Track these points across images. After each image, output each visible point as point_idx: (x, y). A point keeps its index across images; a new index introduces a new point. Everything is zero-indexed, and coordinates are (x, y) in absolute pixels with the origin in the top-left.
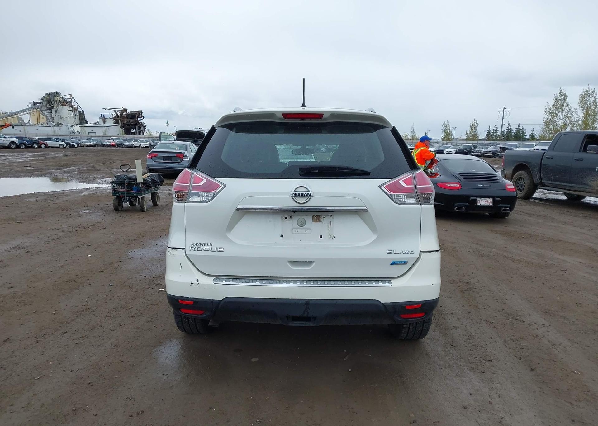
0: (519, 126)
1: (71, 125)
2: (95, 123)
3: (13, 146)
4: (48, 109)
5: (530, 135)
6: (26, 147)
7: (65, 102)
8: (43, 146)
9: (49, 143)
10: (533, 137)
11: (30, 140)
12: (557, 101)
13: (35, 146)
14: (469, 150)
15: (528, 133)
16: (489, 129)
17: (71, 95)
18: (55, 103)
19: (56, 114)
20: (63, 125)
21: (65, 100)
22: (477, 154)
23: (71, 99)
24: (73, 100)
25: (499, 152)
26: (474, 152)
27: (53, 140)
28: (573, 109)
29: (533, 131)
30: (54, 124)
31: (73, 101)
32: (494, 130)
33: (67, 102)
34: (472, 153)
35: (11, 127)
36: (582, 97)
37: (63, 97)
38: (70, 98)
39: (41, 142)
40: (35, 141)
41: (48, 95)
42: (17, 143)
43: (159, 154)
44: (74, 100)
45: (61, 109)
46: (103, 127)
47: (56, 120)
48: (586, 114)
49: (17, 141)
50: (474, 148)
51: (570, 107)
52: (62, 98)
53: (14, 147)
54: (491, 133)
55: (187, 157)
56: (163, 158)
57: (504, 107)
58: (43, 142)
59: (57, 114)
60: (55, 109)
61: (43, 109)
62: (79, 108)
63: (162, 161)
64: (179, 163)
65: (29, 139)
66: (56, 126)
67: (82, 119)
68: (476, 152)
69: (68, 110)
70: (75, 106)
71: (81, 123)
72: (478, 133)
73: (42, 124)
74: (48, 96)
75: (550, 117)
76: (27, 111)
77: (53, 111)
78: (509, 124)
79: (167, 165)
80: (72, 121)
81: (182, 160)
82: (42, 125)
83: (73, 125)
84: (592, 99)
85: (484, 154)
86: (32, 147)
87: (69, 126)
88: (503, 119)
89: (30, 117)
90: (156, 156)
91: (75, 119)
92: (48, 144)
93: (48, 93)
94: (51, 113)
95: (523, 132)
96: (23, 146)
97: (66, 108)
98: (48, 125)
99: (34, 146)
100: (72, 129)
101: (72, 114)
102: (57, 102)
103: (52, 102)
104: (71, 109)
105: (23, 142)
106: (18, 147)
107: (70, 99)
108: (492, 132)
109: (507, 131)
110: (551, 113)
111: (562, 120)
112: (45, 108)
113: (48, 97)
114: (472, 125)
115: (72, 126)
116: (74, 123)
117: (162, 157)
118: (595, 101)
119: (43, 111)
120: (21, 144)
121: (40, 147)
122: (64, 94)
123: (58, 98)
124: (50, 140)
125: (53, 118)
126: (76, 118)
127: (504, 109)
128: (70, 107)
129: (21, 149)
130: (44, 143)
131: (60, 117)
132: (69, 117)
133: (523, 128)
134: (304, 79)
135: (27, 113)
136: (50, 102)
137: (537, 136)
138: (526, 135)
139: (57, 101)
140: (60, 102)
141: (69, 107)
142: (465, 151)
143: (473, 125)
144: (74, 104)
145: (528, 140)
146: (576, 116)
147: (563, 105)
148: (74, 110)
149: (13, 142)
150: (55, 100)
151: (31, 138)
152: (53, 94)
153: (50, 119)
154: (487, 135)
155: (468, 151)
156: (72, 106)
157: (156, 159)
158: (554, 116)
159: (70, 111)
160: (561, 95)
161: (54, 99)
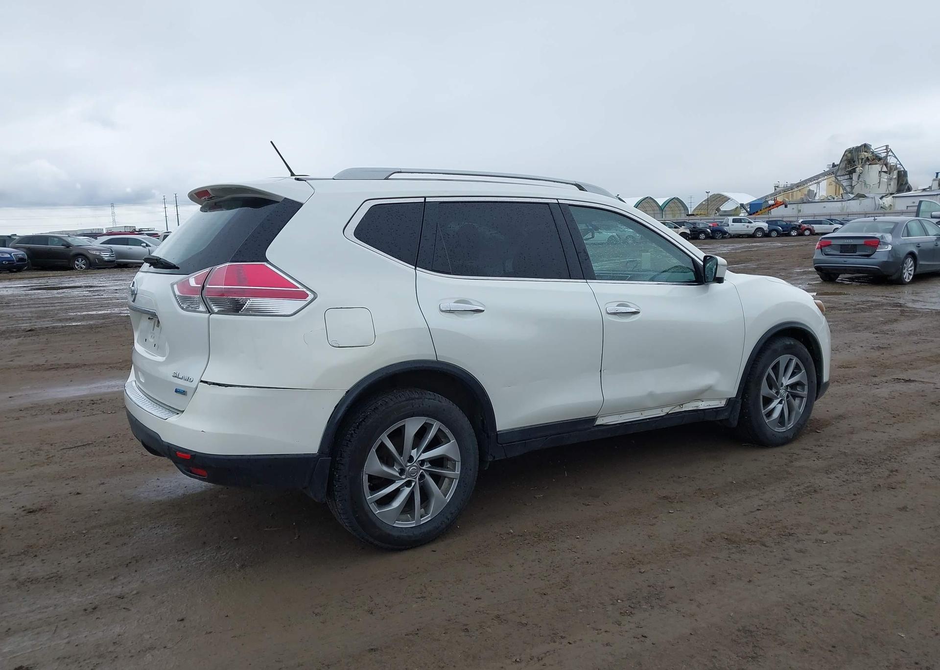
1: (881, 196)
2: (924, 190)
3: (759, 234)
4: (847, 173)
6: (780, 235)
7: (876, 159)
8: (807, 233)
9: (817, 228)
11: (787, 224)
13: (794, 233)
17: (887, 146)
18: (860, 162)
19: (858, 180)
20: (866, 197)
21: (877, 156)
23: (887, 152)
24: (890, 153)
27: (826, 223)
30: (852, 196)
31: (890, 156)
33: (880, 159)
35: (784, 206)
37: (875, 150)
38: (885, 151)
39: (805, 227)
40: (795, 226)
41: (850, 151)
42: (765, 229)
43: (834, 242)
44: (892, 154)
45: (868, 171)
46: (935, 195)
47: (857, 190)
49: (765, 226)
52: (873, 153)
53: (760, 236)
55: (887, 244)
56: (841, 248)
58: (807, 227)
59: (860, 180)
60: (858, 172)
61: (838, 174)
62: (898, 166)
63: (838, 253)
64: (868, 256)
65: (785, 223)
66: (854, 200)
67: (902, 183)
69: (879, 172)
70: (892, 164)
71: (899, 191)
73: (834, 198)
74: (849, 153)
76: (814, 180)
77: (855, 176)
79: (845, 259)
80: (883, 190)
81: (876, 251)
82: (833, 200)
83: (884, 195)
86: (789, 235)
87: (877, 198)
89: (818, 188)
90: (829, 245)
91: (890, 185)
92: (815, 229)
93: (850, 149)
94: (852, 179)
96: (774, 234)
97: (877, 168)
98: (843, 198)
99: (792, 233)
100: (881, 202)
101: (885, 177)
102: (864, 160)
103: (854, 162)
104: (885, 169)
105: (775, 227)
106: (767, 235)
107: (886, 154)
112: (844, 172)
113: (849, 155)
115: (881, 198)
116: (888, 192)
117: (840, 246)
119: (839, 177)
120: (771, 231)
121: (801, 234)
122: (877, 146)
123: (866, 153)
124: (820, 222)
125: (852, 187)
126: (892, 183)
128: (884, 166)
129: (770, 238)
130: (810, 227)
131: (865, 184)
132: (879, 183)
135: (815, 183)
136: (852, 162)
139: (862, 159)
140: (869, 159)
141: (882, 166)
144: (892, 161)
148: (890, 169)
149: (759, 229)
150: (860, 157)
151: (790, 222)
152: (858, 149)
153: (848, 189)
156: (886, 165)
157: (828, 250)
159: (882, 173)
161: (858, 156)
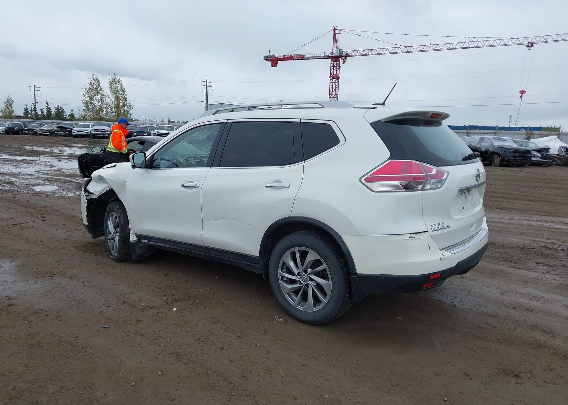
0: (58, 106)
5: (69, 115)
10: (72, 117)
12: (91, 84)
14: (20, 128)
15: (67, 113)
16: (26, 107)
22: (31, 132)
25: (56, 131)
26: (27, 131)
28: (105, 94)
29: (73, 111)
32: (32, 108)
34: (25, 132)
36: (111, 84)
48: (117, 98)
50: (25, 126)
51: (103, 91)
54: (28, 111)
57: (34, 85)
68: (29, 130)
72: (14, 110)
75: (89, 100)
78: (47, 103)
84: (119, 87)
85: (40, 133)
88: (35, 97)
95: (63, 112)
108: (30, 110)
109: (46, 109)
110: (89, 96)
111: (99, 103)
114: (6, 102)
118: (122, 87)
127: (35, 87)
133: (61, 108)
134: (396, 83)
137: (77, 116)
138: (65, 114)
142: (16, 129)
143: (8, 101)
145: (68, 120)
146: (108, 100)
147: (97, 89)
154: (24, 112)
155: (18, 129)
158: (92, 98)
160: (94, 79)
